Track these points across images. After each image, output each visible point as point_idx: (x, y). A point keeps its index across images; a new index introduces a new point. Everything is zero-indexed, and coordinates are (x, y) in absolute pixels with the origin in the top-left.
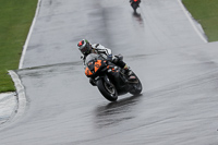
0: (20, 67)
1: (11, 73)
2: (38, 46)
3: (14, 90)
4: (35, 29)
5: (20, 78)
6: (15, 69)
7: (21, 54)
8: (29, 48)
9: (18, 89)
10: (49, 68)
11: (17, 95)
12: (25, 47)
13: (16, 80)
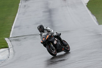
0: (11, 36)
1: (6, 39)
2: (19, 26)
3: (7, 47)
4: (17, 19)
5: (10, 41)
6: (8, 37)
7: (11, 30)
8: (15, 27)
9: (10, 47)
10: (24, 37)
11: (9, 50)
12: (13, 27)
13: (8, 42)
